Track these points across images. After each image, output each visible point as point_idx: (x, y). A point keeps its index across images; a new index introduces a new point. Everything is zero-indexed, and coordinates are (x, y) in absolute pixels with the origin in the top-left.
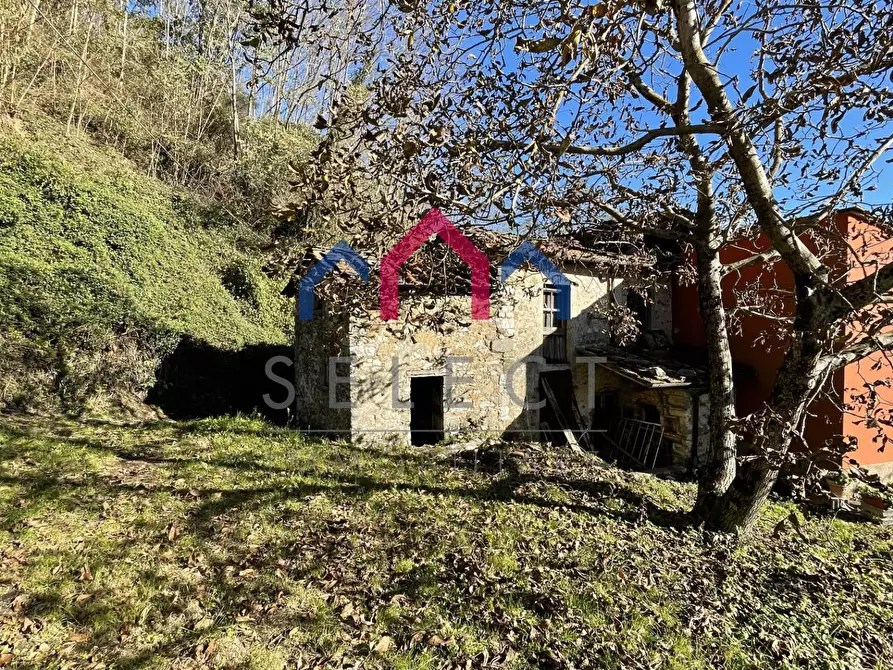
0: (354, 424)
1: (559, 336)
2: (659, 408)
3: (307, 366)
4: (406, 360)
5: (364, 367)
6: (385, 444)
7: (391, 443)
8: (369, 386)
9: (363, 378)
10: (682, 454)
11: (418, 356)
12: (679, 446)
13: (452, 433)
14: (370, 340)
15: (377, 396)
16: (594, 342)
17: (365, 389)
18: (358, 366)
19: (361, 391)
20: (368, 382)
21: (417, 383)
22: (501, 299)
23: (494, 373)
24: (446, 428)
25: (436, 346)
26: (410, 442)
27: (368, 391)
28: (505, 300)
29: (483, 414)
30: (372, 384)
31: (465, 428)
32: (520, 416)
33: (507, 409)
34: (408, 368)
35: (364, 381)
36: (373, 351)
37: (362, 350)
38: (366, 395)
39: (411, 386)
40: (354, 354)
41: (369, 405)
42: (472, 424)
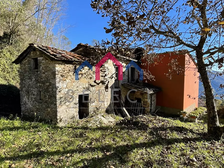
0: (58, 115)
1: (117, 80)
2: (142, 99)
3: (28, 93)
4: (77, 89)
5: (62, 92)
6: (70, 120)
7: (72, 120)
8: (64, 99)
9: (62, 96)
10: (148, 110)
11: (81, 87)
12: (147, 108)
13: (92, 113)
14: (64, 82)
15: (67, 103)
16: (125, 82)
17: (63, 100)
18: (60, 92)
19: (61, 102)
20: (64, 98)
21: (80, 97)
22: (105, 68)
23: (103, 92)
24: (89, 111)
25: (87, 83)
26: (78, 118)
27: (63, 101)
28: (106, 68)
29: (100, 105)
30: (65, 98)
31: (95, 111)
32: (110, 105)
33: (106, 103)
34: (78, 91)
35: (62, 97)
36: (65, 86)
37: (61, 85)
38: (63, 103)
39: (79, 98)
40: (58, 87)
41: (64, 107)
42: (97, 109)
